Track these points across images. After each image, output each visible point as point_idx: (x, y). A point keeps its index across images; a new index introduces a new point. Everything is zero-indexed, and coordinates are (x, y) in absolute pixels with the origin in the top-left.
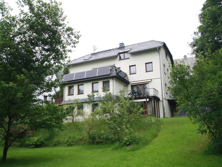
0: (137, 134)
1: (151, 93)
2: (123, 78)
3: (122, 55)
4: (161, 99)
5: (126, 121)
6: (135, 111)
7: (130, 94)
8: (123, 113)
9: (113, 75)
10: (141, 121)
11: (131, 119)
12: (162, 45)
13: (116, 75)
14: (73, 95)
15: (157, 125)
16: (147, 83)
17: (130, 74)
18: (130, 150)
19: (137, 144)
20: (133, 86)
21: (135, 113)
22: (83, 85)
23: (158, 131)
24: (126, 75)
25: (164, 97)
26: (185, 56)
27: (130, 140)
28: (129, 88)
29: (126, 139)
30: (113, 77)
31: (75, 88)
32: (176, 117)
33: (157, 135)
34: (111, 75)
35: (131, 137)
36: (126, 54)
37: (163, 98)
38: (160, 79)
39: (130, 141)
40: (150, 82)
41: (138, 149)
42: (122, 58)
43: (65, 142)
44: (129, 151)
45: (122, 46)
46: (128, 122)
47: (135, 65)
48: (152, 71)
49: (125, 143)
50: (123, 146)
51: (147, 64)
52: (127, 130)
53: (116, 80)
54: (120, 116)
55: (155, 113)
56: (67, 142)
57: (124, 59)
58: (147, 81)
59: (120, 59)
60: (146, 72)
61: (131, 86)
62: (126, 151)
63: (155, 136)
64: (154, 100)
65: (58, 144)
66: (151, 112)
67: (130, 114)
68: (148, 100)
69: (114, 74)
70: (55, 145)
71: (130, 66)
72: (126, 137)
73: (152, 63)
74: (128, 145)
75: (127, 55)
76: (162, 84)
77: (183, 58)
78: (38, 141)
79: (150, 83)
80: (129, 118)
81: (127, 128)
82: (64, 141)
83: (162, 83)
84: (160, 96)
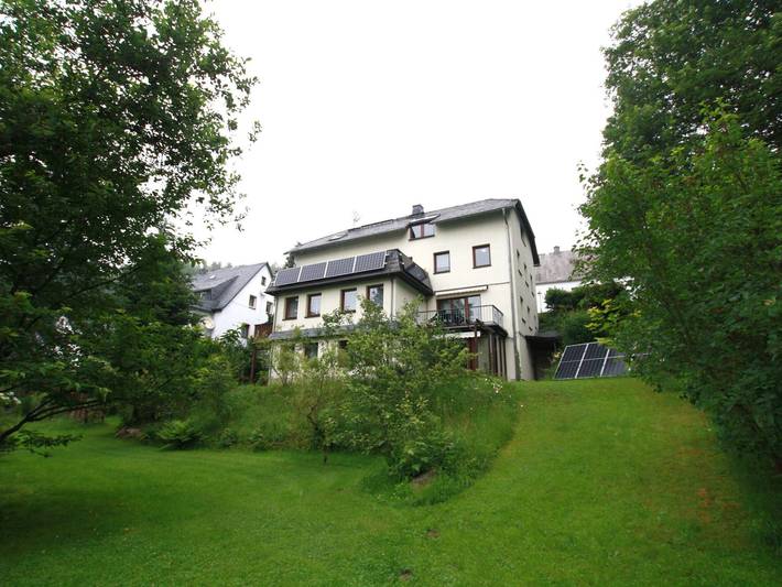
0: (449, 432)
1: (487, 318)
2: (419, 282)
3: (417, 230)
4: (511, 334)
5: (416, 387)
6: (446, 357)
7: (434, 319)
8: (409, 363)
9: (393, 270)
10: (461, 389)
11: (432, 380)
12: (514, 204)
13: (399, 269)
14: (295, 318)
15: (509, 402)
16: (477, 294)
17: (436, 273)
18: (421, 497)
19: (451, 471)
20: (440, 302)
21: (444, 364)
22: (320, 294)
23: (514, 418)
24: (425, 275)
25: (517, 330)
26: (557, 248)
27: (425, 455)
28: (433, 305)
29: (411, 452)
30: (391, 277)
31: (302, 302)
32: (551, 380)
33: (513, 432)
34: (387, 271)
35: (429, 442)
36: (426, 225)
37: (515, 333)
38: (509, 285)
39: (425, 459)
40: (483, 291)
41: (451, 494)
42: (418, 235)
43: (251, 438)
44: (420, 503)
45: (418, 211)
46: (424, 389)
47: (448, 252)
48: (490, 265)
49: (406, 467)
50: (397, 479)
51: (477, 251)
52: (415, 420)
53: (399, 284)
54: (400, 371)
55: (496, 366)
56: (257, 437)
57: (423, 237)
58: (477, 289)
59: (413, 237)
60: (475, 267)
61: (438, 301)
62: (407, 504)
63: (507, 437)
64: (494, 334)
65: (235, 443)
66: (485, 365)
67: (431, 365)
68: (479, 334)
69: (395, 268)
70: (225, 446)
71: (436, 255)
72: (412, 446)
73: (488, 246)
74: (417, 475)
75: (429, 229)
76: (512, 297)
77: (553, 251)
78: (184, 432)
79: (482, 295)
80: (425, 379)
81: (416, 411)
82: (249, 436)
83: (512, 294)
84: (507, 326)
